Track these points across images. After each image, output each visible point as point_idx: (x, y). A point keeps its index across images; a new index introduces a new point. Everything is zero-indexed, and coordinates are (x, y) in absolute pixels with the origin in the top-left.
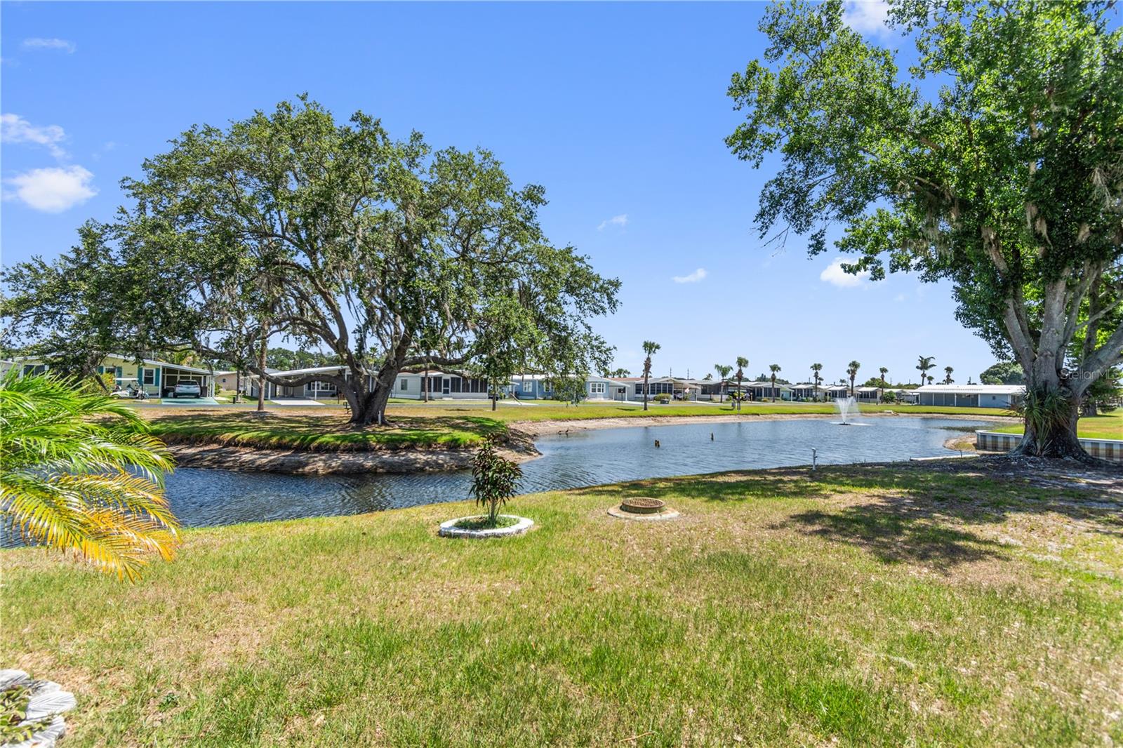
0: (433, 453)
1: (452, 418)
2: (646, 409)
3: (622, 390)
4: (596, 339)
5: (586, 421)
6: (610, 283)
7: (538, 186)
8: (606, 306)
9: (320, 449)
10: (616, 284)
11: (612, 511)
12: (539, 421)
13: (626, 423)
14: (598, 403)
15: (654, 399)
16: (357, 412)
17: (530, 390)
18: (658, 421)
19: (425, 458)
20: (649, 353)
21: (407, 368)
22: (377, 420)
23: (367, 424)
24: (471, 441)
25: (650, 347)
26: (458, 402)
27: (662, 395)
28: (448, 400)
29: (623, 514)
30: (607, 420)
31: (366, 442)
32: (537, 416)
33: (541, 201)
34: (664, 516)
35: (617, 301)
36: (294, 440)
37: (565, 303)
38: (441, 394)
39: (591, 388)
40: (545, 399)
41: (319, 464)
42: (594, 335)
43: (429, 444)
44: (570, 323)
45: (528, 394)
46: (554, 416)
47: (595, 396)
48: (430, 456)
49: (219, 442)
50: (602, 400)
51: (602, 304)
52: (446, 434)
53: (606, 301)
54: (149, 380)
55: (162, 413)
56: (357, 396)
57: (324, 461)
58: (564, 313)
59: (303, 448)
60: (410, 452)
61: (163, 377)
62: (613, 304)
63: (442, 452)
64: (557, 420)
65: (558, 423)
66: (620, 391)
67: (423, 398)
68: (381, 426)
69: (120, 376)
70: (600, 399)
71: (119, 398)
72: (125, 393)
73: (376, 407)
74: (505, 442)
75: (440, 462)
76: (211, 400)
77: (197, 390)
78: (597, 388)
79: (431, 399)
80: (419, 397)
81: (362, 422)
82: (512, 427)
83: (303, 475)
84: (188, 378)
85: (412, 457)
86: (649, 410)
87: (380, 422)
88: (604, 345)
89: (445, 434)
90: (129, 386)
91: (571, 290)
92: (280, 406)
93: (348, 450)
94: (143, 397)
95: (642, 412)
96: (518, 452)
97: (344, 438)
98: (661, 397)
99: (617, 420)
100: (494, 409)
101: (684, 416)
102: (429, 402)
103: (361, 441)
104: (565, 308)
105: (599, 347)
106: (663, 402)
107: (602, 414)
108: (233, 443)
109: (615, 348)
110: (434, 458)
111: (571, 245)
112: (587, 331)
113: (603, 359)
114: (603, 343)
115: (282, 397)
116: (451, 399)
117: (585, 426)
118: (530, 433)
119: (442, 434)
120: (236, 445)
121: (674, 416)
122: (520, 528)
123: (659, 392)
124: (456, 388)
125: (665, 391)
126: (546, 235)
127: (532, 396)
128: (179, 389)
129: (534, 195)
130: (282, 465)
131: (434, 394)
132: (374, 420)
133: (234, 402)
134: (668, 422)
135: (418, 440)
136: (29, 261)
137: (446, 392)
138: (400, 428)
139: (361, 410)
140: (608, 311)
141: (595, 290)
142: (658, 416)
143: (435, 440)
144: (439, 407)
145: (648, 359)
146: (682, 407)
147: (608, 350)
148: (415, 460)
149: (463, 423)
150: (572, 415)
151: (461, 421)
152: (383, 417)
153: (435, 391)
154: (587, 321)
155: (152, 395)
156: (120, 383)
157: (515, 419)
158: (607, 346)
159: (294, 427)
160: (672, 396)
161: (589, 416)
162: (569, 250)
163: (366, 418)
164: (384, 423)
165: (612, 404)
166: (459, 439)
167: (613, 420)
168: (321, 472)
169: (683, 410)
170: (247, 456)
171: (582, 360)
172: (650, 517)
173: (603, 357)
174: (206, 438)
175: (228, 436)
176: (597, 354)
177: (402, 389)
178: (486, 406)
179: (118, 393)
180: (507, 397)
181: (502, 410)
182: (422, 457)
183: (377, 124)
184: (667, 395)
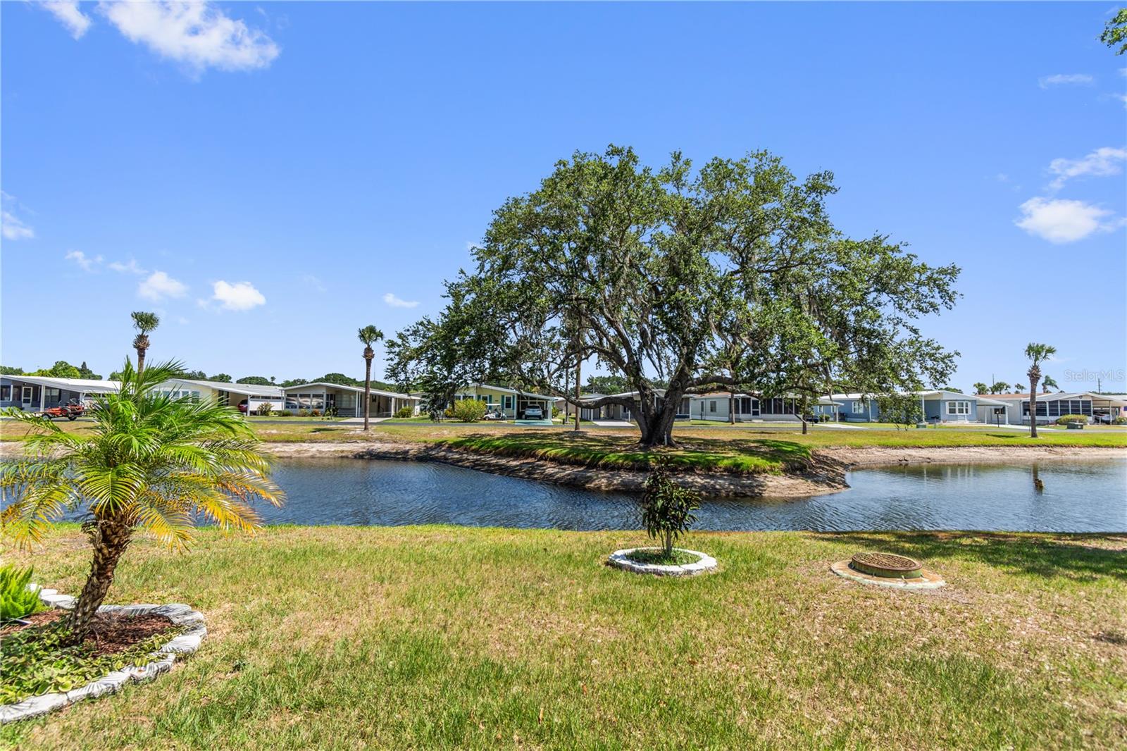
0: (712, 477)
1: (747, 441)
2: (1034, 435)
3: (1002, 410)
4: (927, 345)
5: (931, 450)
6: (943, 272)
7: (822, 172)
8: (938, 300)
9: (606, 467)
10: (953, 272)
11: (835, 566)
12: (861, 447)
13: (997, 453)
14: (958, 427)
15: (1057, 422)
16: (646, 433)
17: (861, 411)
18: (1057, 453)
19: (702, 482)
20: (1037, 359)
21: (693, 388)
22: (664, 440)
23: (655, 445)
24: (756, 466)
25: (1036, 351)
26: (769, 425)
27: (1070, 416)
28: (758, 423)
29: (848, 573)
30: (966, 449)
31: (646, 462)
32: (859, 441)
33: (829, 189)
34: (912, 585)
35: (954, 292)
36: (588, 458)
37: (879, 304)
38: (750, 416)
39: (947, 408)
40: (880, 422)
41: (601, 480)
42: (924, 339)
43: (709, 468)
44: (889, 327)
45: (858, 416)
46: (882, 442)
47: (956, 419)
48: (708, 480)
49: (534, 456)
50: (967, 423)
51: (932, 300)
52: (728, 458)
53: (937, 295)
54: (508, 406)
55: (508, 431)
56: (645, 417)
57: (608, 478)
58: (879, 317)
59: (593, 465)
60: (688, 474)
61: (518, 403)
62: (948, 297)
63: (721, 477)
64: (888, 447)
65: (889, 451)
66: (996, 410)
67: (731, 421)
68: (666, 447)
69: (490, 402)
70: (963, 422)
71: (490, 419)
72: (492, 416)
73: (662, 428)
74: (801, 470)
75: (718, 487)
76: (549, 421)
77: (539, 412)
78: (957, 408)
79: (739, 421)
80: (727, 419)
81: (650, 443)
82: (823, 453)
83: (589, 490)
84: (536, 403)
85: (690, 480)
86: (1040, 437)
87: (666, 444)
88: (940, 351)
89: (730, 457)
90: (496, 410)
91: (883, 287)
92: (598, 426)
93: (630, 470)
94: (503, 419)
95: (1028, 440)
96: (816, 482)
97: (626, 457)
98: (1069, 420)
99: (982, 450)
100: (804, 432)
101: (1107, 446)
102: (737, 425)
103: (641, 461)
104: (881, 310)
105: (933, 355)
106: (1071, 426)
107: (959, 441)
108: (543, 458)
109: (958, 354)
110: (712, 482)
111: (878, 234)
112: (913, 335)
113: (939, 368)
114: (938, 348)
115: (605, 419)
116: (761, 421)
117: (929, 455)
118: (846, 462)
119: (724, 458)
120: (546, 460)
121: (1089, 446)
122: (691, 569)
123: (1065, 412)
124: (766, 410)
125: (1076, 411)
126: (837, 228)
127: (865, 418)
128: (529, 412)
129: (818, 186)
130: (575, 479)
131: (742, 416)
132: (661, 441)
133: (564, 423)
134: (1075, 454)
135: (698, 463)
136: (421, 319)
137: (756, 413)
138: (685, 450)
139: (649, 430)
140: (942, 308)
141: (920, 284)
142: (1055, 445)
143: (715, 464)
144: (742, 429)
145: (1035, 367)
146: (1105, 434)
147: (946, 357)
148: (692, 483)
149: (756, 447)
150: (911, 442)
151: (755, 445)
152: (669, 438)
153: (743, 412)
154: (911, 322)
155: (510, 417)
156: (490, 407)
157: (828, 444)
158: (944, 352)
159: (591, 446)
160: (1090, 419)
161: (937, 443)
162: (877, 241)
163: (654, 439)
164: (670, 444)
165: (981, 428)
166: (742, 464)
167: (976, 449)
168: (603, 488)
169: (1102, 437)
170: (551, 469)
171: (908, 371)
172: (886, 583)
173: (940, 366)
174: (527, 453)
175: (541, 452)
176: (929, 364)
177: (712, 411)
178: (796, 430)
179: (488, 415)
180: (831, 419)
181: (815, 434)
182: (699, 480)
183: (629, 151)
184: (1081, 416)
